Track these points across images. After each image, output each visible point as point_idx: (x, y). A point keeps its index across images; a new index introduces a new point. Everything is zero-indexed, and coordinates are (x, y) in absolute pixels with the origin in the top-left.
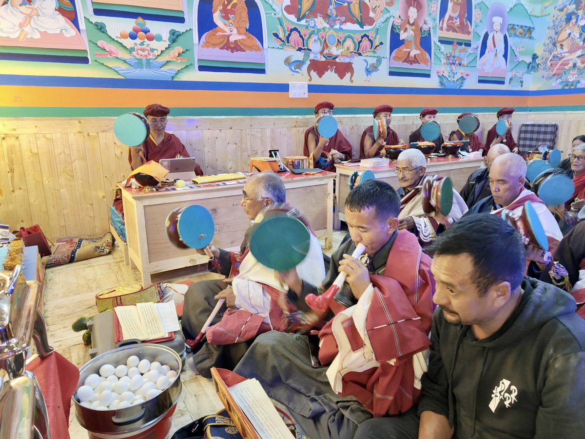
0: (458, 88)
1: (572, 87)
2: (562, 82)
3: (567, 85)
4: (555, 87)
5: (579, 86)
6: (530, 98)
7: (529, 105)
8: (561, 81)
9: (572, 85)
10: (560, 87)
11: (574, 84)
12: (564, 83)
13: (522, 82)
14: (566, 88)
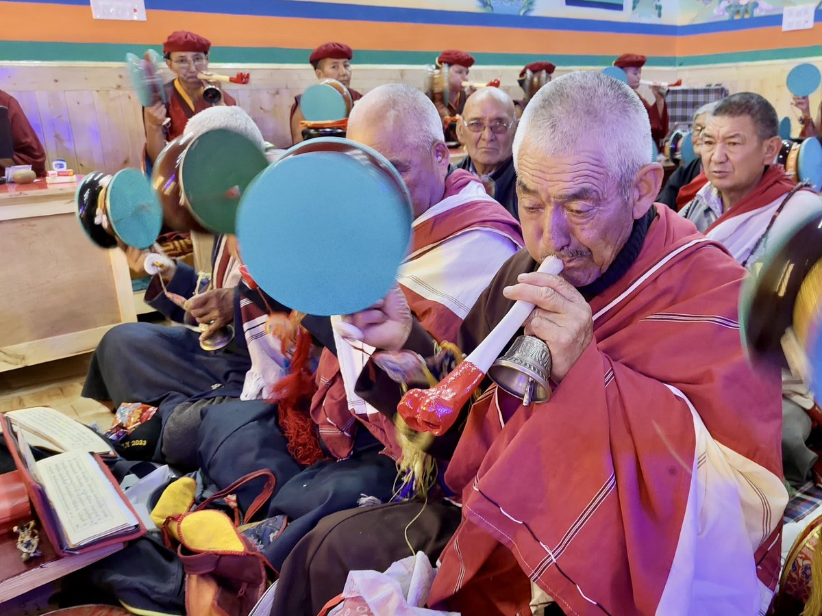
0: (522, 13)
1: (747, 16)
2: (730, 7)
3: (738, 12)
4: (719, 16)
5: (757, 13)
6: (678, 39)
7: (678, 54)
8: (728, 5)
9: (746, 11)
10: (726, 17)
11: (749, 9)
12: (732, 9)
13: (659, 8)
14: (737, 17)
